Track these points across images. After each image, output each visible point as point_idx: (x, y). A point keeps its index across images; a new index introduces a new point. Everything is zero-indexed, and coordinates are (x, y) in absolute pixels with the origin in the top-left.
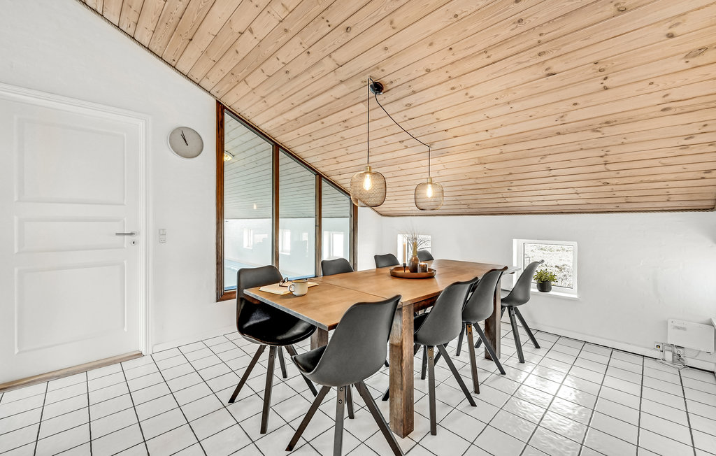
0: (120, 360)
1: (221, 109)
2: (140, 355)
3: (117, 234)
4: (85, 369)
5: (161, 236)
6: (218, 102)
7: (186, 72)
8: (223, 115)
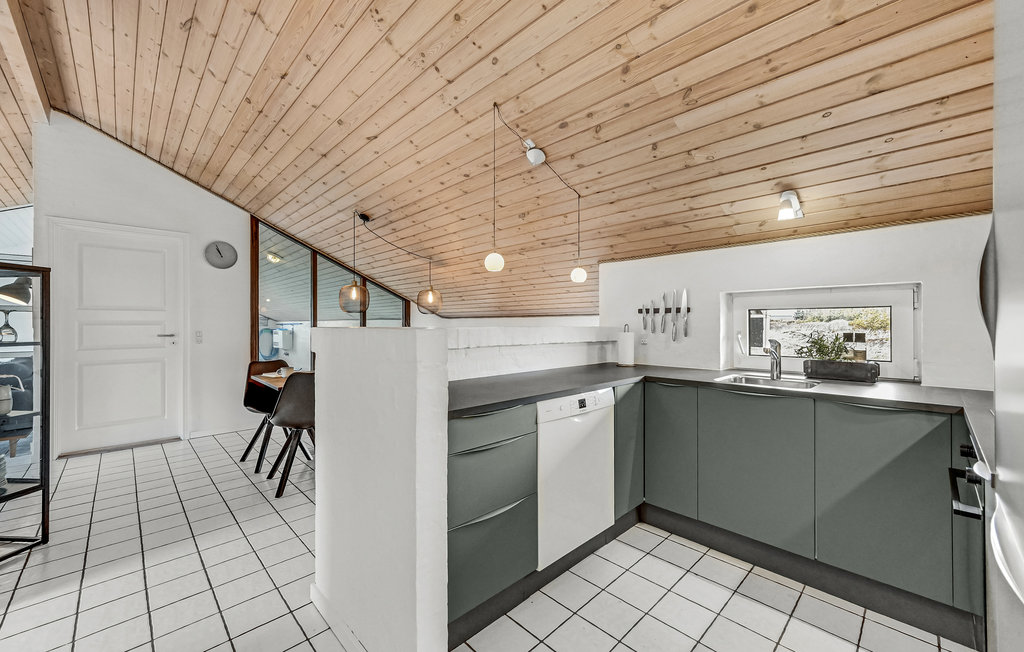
0: (161, 442)
1: (255, 222)
2: (179, 439)
3: (159, 336)
4: (132, 447)
5: (198, 337)
6: (252, 216)
7: (221, 192)
8: (257, 227)
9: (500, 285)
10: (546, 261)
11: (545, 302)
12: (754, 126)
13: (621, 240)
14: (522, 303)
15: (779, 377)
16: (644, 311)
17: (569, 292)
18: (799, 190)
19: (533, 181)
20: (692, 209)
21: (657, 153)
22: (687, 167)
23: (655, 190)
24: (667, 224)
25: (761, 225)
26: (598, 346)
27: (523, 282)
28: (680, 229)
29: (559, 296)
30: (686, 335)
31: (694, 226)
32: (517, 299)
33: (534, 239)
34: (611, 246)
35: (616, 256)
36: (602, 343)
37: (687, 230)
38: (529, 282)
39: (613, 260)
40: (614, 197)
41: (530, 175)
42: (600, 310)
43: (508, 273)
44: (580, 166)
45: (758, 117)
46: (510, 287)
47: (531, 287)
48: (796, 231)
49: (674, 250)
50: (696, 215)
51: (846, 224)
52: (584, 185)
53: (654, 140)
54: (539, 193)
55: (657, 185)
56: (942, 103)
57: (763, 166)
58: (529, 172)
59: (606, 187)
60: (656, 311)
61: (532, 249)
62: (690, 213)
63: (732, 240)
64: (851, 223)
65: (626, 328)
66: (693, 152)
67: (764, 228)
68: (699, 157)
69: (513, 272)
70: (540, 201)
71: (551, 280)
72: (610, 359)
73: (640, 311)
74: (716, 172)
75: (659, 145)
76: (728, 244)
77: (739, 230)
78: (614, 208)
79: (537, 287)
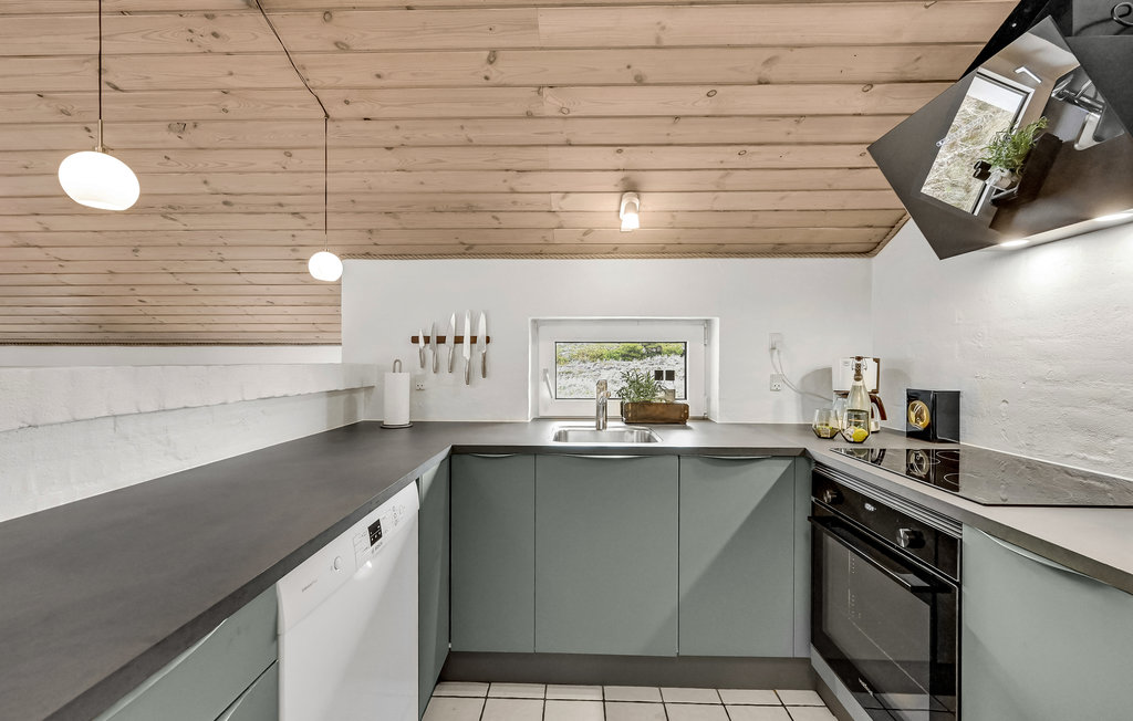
9: (104, 279)
10: (229, 241)
11: (217, 319)
12: (636, 78)
13: (389, 222)
14: (163, 319)
15: (605, 427)
16: (421, 340)
17: (272, 304)
18: (642, 194)
19: (216, 45)
20: (513, 192)
21: (493, 71)
22: (529, 115)
23: (469, 144)
24: (470, 209)
25: (585, 234)
26: (343, 398)
27: (171, 279)
28: (485, 220)
29: (250, 310)
30: (484, 375)
31: (507, 220)
32: (151, 311)
33: (205, 189)
34: (370, 231)
35: (373, 250)
36: (351, 391)
37: (495, 224)
38: (183, 279)
39: (368, 255)
40: (395, 138)
41: (206, 27)
42: (343, 337)
43: (131, 256)
44: (341, 47)
45: (645, 64)
46: (132, 287)
47: (189, 290)
48: (616, 248)
49: (468, 251)
50: (514, 203)
51: (664, 248)
52: (342, 94)
53: (494, 42)
54: (230, 82)
55: (475, 135)
56: (798, 122)
57: (619, 147)
58: (210, 16)
59: (386, 113)
60: (441, 340)
61: (197, 210)
62: (508, 196)
63: (546, 249)
64: (668, 248)
65: (397, 366)
66: (546, 91)
67: (588, 239)
68: (551, 103)
69: (143, 254)
70: (231, 104)
71: (237, 279)
72: (363, 416)
73: (415, 340)
74: (561, 139)
75: (501, 54)
76: (539, 254)
77: (559, 237)
78: (391, 159)
79: (201, 290)
